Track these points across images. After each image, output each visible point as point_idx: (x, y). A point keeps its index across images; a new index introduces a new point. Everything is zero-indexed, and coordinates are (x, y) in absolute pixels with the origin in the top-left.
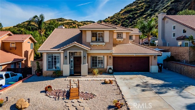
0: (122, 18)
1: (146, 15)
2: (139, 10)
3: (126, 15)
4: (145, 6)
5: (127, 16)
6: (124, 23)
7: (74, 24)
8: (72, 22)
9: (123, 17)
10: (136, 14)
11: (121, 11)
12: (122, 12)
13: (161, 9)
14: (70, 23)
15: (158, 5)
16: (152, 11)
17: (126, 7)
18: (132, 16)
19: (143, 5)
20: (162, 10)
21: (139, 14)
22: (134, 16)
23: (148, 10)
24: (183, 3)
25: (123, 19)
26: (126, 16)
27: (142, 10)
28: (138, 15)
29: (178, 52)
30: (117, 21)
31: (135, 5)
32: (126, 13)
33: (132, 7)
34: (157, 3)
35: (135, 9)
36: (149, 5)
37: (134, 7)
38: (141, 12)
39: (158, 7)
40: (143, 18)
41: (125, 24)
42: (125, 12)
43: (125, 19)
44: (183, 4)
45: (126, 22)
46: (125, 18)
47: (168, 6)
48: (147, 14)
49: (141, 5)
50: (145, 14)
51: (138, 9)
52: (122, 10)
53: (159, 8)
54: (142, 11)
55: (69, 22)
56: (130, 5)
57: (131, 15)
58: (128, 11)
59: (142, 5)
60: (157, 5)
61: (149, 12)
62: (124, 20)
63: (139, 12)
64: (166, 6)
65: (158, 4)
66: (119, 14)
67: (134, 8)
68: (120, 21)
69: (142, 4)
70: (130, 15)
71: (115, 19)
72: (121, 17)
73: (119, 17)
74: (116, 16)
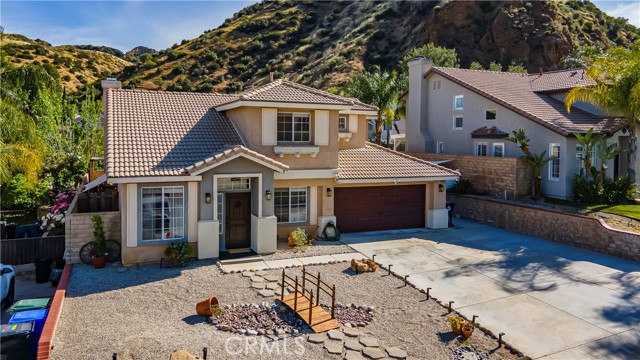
0: (230, 49)
1: (308, 46)
2: (282, 26)
3: (243, 41)
4: (300, 17)
5: (246, 42)
6: (237, 66)
7: (38, 53)
8: (30, 47)
9: (235, 46)
10: (276, 38)
11: (224, 26)
12: (228, 29)
13: (349, 31)
14: (21, 47)
15: (339, 19)
16: (323, 34)
17: (240, 15)
18: (261, 44)
19: (296, 13)
20: (354, 35)
21: (283, 39)
22: (269, 47)
23: (311, 30)
24: (405, 22)
25: (235, 52)
26: (244, 44)
27: (291, 29)
28: (282, 42)
29: (484, 171)
30: (215, 56)
31: (269, 10)
32: (243, 34)
33: (260, 15)
34: (336, 12)
35: (271, 24)
36: (311, 14)
37: (267, 16)
38: (289, 35)
39: (340, 24)
40: (298, 54)
41: (240, 69)
42: (240, 30)
43: (241, 53)
44: (407, 25)
45: (246, 63)
46: (240, 48)
47: (368, 27)
48: (310, 42)
49: (288, 11)
50: (305, 43)
51: (279, 25)
52: (228, 21)
53: (344, 27)
54: (294, 33)
55: (15, 46)
56: (253, 9)
57: (260, 40)
58: (248, 26)
59: (291, 13)
60: (336, 19)
61: (315, 36)
62: (237, 55)
63: (284, 34)
64: (363, 25)
65: (340, 14)
66: (219, 34)
67: (269, 20)
68: (225, 57)
69: (293, 9)
70: (258, 43)
71: (206, 48)
72: (228, 45)
73: (218, 43)
74: (208, 41)
